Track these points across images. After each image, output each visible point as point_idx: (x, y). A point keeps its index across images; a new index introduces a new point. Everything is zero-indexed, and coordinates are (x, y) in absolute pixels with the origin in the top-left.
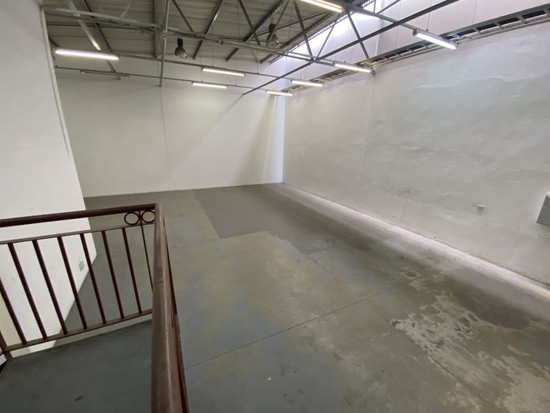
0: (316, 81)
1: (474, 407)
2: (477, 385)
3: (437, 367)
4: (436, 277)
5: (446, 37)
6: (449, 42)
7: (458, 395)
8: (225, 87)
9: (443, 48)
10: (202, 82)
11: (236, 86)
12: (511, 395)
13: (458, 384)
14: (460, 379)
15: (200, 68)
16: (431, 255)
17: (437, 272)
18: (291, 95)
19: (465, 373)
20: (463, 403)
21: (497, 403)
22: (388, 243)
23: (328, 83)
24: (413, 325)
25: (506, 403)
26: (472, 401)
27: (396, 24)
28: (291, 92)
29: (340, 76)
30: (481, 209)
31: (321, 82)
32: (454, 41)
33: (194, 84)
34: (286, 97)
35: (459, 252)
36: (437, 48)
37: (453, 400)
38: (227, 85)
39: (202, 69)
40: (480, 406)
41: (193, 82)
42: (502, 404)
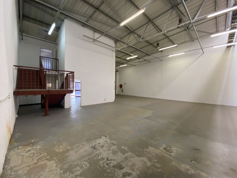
1: (58, 149)
2: (68, 154)
3: (80, 144)
7: (65, 146)
8: (184, 53)
11: (190, 51)
12: (56, 166)
13: (70, 148)
14: (72, 149)
19: (75, 152)
20: (61, 147)
25: (53, 162)
26: (61, 150)
37: (64, 144)
38: (185, 52)
40: (57, 152)
42: (54, 160)
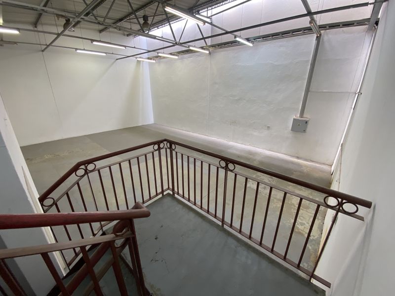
0: (174, 55)
4: (255, 162)
5: (248, 40)
6: (249, 42)
8: (104, 54)
9: (245, 44)
10: (84, 50)
11: (113, 54)
13: (275, 200)
15: (90, 41)
16: (250, 153)
17: (255, 160)
18: (154, 61)
21: (290, 203)
22: (230, 151)
23: (181, 56)
24: (253, 184)
27: (227, 33)
28: (154, 60)
29: (190, 53)
30: (268, 127)
31: (176, 55)
32: (252, 42)
33: (78, 51)
34: (149, 62)
35: (261, 149)
36: (243, 44)
37: (275, 205)
38: (106, 53)
39: (92, 42)
41: (76, 49)
42: (291, 202)
